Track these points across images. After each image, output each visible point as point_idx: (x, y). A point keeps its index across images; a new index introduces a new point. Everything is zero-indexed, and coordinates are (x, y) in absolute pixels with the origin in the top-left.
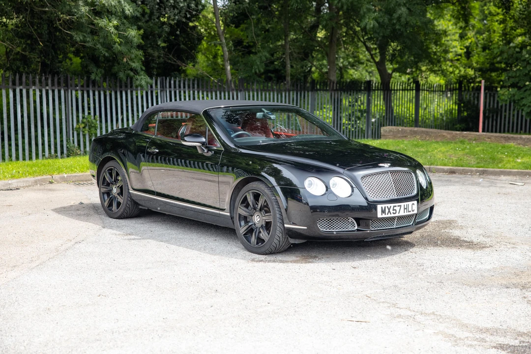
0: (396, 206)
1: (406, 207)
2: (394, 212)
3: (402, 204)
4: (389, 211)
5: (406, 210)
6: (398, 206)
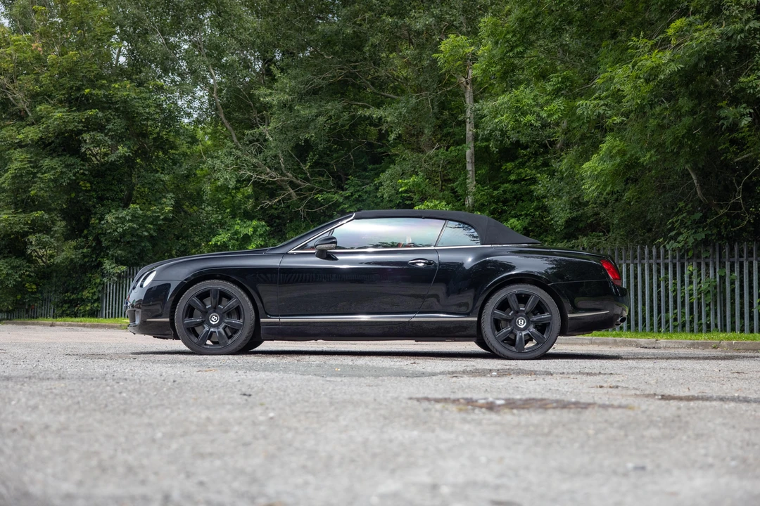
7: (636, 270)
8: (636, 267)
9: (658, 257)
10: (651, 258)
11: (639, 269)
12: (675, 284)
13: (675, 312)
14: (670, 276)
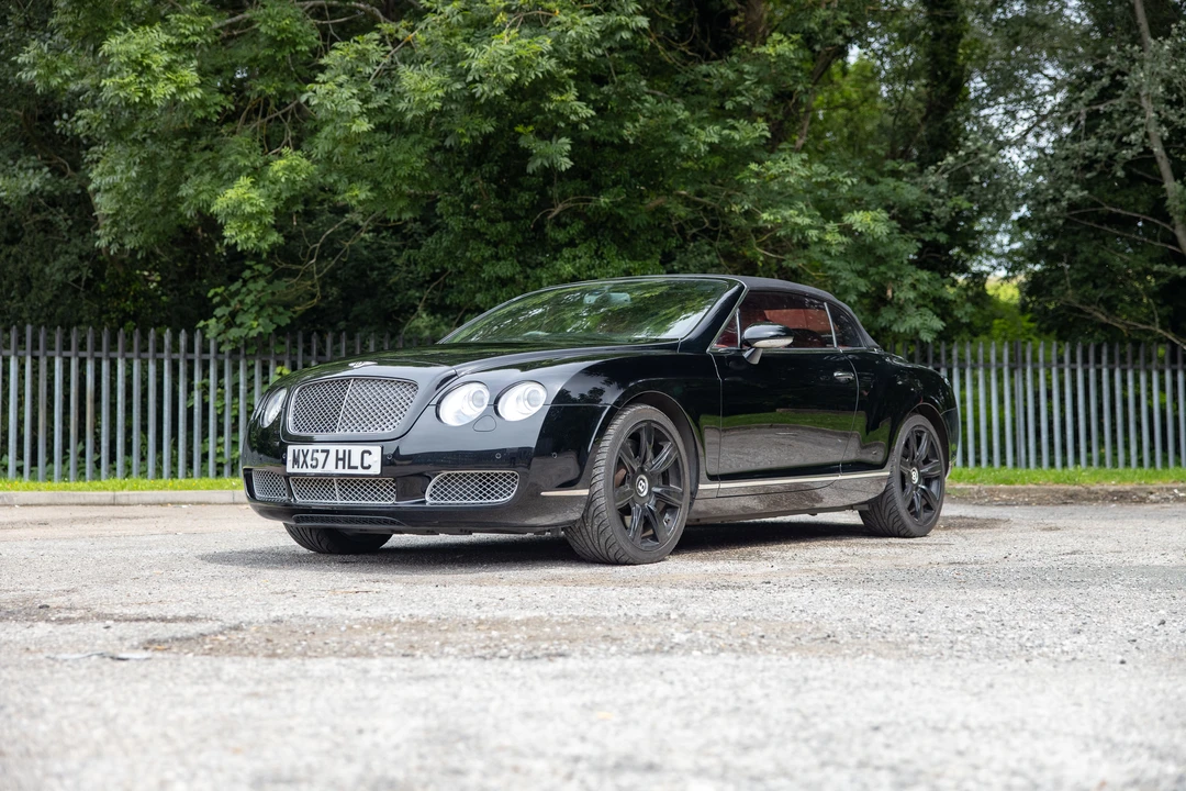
0: (317, 451)
1: (341, 456)
2: (314, 463)
3: (333, 448)
4: (305, 461)
5: (340, 463)
6: (323, 451)
7: (145, 372)
8: (144, 365)
9: (190, 349)
10: (175, 347)
11: (152, 369)
12: (221, 396)
13: (221, 440)
14: (212, 381)
